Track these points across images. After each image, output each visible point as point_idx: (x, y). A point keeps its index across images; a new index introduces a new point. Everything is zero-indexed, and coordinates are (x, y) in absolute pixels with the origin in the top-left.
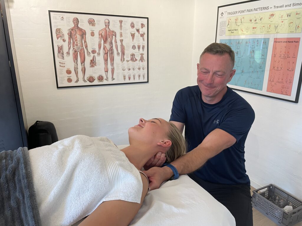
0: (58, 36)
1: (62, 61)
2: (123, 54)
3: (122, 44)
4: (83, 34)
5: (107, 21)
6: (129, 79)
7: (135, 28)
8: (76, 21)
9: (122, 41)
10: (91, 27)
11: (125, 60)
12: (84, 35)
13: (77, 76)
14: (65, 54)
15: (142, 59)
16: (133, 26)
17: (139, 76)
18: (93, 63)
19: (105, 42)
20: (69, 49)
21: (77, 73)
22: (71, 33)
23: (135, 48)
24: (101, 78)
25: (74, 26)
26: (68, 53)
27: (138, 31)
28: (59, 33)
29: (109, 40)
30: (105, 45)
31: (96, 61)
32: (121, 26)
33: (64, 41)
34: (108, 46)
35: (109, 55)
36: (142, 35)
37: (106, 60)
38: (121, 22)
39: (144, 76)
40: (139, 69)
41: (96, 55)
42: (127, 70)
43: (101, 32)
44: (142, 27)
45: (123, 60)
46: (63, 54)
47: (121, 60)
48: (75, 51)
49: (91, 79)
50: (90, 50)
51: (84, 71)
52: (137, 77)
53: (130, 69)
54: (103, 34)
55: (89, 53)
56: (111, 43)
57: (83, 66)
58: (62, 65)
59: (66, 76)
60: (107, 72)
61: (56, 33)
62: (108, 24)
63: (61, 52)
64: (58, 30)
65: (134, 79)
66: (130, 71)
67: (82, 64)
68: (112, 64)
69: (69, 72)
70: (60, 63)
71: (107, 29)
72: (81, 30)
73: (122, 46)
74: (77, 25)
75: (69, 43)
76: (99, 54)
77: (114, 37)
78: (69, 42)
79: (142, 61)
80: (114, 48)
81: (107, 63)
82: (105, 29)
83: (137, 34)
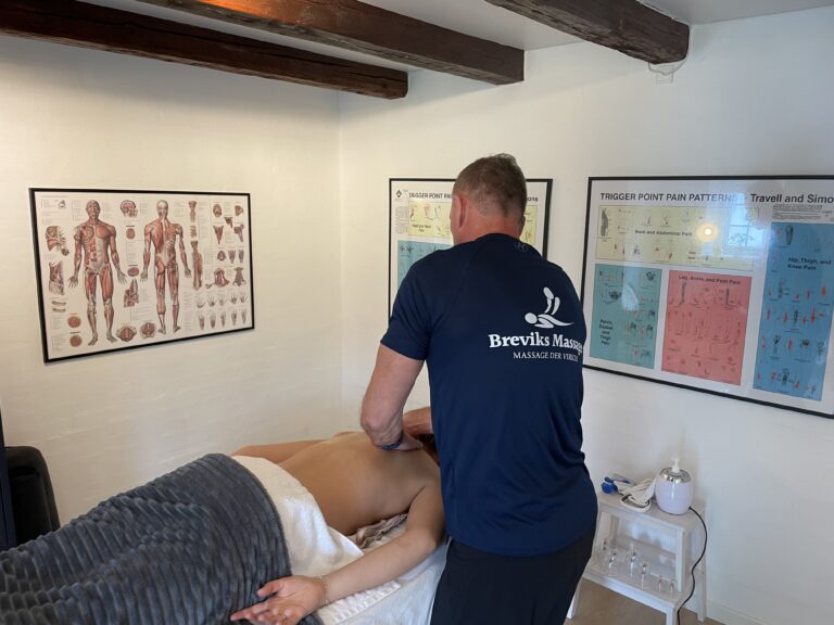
0: (51, 243)
1: (59, 298)
2: (199, 271)
3: (195, 250)
4: (109, 235)
5: (163, 205)
6: (213, 325)
7: (222, 216)
8: (94, 209)
9: (194, 244)
10: (128, 218)
11: (204, 284)
12: (112, 238)
13: (94, 330)
14: (66, 283)
15: (239, 280)
16: (217, 211)
17: (235, 316)
18: (131, 297)
19: (158, 248)
20: (77, 269)
21: (93, 322)
22: (81, 234)
23: (224, 257)
24: (148, 330)
25: (88, 218)
26: (74, 280)
27: (229, 221)
28: (55, 235)
29: (167, 244)
30: (159, 255)
31: (139, 293)
32: (193, 215)
33: (65, 252)
34: (165, 258)
35: (168, 276)
36: (238, 230)
37: (161, 288)
38: (193, 205)
39: (244, 316)
40: (234, 300)
41: (138, 278)
42: (207, 307)
43: (149, 229)
44: (238, 214)
45: (198, 284)
46: (61, 282)
47: (195, 285)
48: (91, 274)
49: (127, 334)
50: (124, 268)
51: (110, 316)
52: (229, 320)
53: (213, 304)
54: (154, 232)
55: (121, 276)
56: (172, 250)
57: (108, 306)
58: (58, 308)
59: (68, 331)
60: (164, 313)
61: (47, 237)
62: (164, 211)
63: (58, 277)
64: (52, 231)
65: (223, 323)
66: (213, 308)
67: (105, 300)
68: (175, 296)
69: (74, 322)
70: (54, 303)
71: (162, 221)
72: (104, 226)
73: (196, 255)
74: (97, 216)
75: (77, 257)
76: (145, 276)
77: (178, 236)
78: (76, 255)
79: (239, 285)
80: (179, 260)
81: (163, 293)
82: (159, 221)
83: (227, 228)
